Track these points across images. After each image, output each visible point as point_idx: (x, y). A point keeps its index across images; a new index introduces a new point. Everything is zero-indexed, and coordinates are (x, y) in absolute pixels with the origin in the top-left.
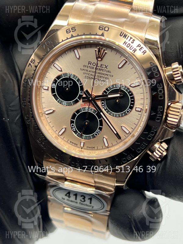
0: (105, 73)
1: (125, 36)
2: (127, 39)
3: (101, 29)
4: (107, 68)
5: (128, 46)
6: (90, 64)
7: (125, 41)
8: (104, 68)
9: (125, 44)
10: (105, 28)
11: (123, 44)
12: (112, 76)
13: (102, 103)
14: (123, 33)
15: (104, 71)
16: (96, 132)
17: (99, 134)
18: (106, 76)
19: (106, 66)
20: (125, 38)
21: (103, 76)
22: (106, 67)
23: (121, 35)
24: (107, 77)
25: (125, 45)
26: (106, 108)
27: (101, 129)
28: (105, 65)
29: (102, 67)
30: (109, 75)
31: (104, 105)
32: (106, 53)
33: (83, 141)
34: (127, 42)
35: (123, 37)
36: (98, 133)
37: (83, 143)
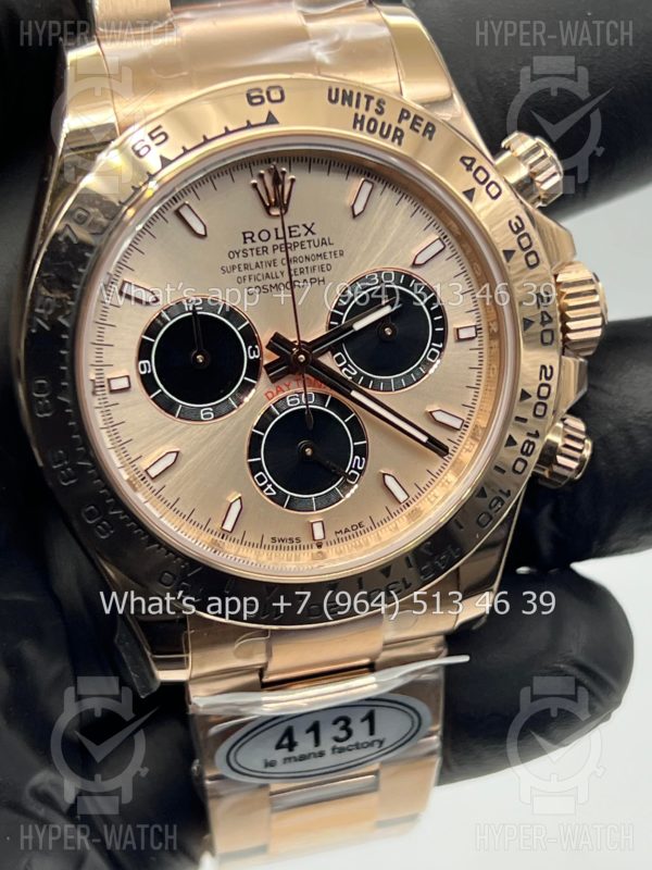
0: (315, 251)
1: (347, 98)
2: (357, 106)
3: (255, 101)
4: (313, 233)
5: (372, 127)
6: (251, 238)
7: (356, 115)
8: (303, 238)
9: (358, 125)
10: (268, 93)
11: (355, 127)
12: (341, 255)
13: (336, 359)
14: (337, 90)
15: (307, 244)
16: (351, 469)
17: (360, 472)
18: (320, 262)
19: (309, 226)
20: (350, 105)
21: (310, 264)
22: (309, 230)
23: (333, 98)
24: (325, 262)
25: (361, 129)
26: (355, 373)
27: (362, 452)
28: (305, 225)
29: (293, 234)
30: (328, 255)
31: (345, 366)
32: (293, 181)
33: (315, 516)
34: (363, 117)
35: (343, 103)
36: (356, 469)
37: (320, 524)
